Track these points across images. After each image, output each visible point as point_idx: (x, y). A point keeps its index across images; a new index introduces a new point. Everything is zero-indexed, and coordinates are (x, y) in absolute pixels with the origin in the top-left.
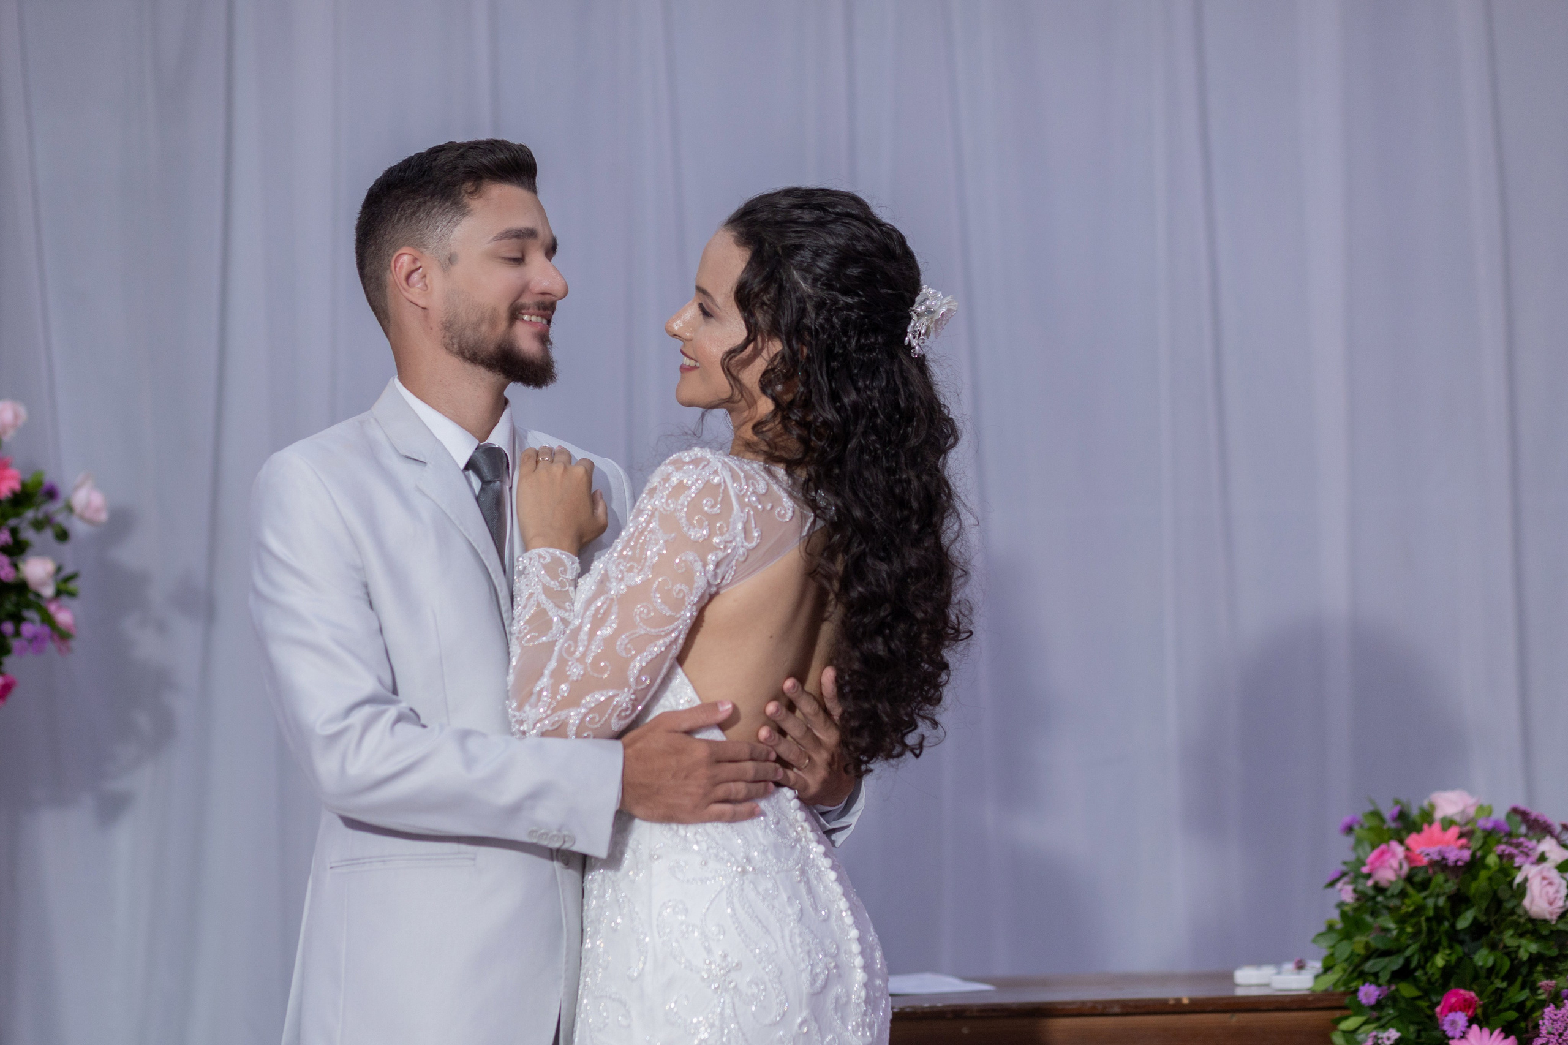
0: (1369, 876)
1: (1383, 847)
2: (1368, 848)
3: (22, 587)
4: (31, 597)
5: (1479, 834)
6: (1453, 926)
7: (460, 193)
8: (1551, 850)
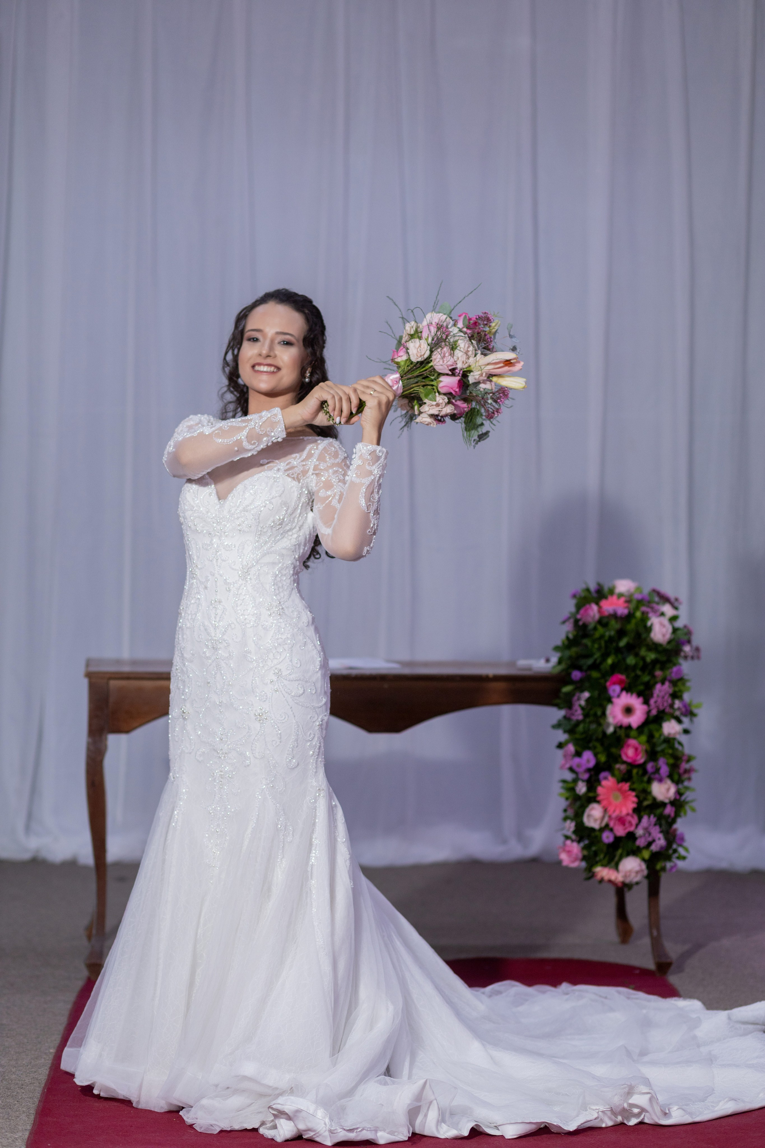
0: (580, 619)
1: (589, 606)
2: (581, 606)
5: (635, 601)
6: (618, 645)
8: (667, 609)
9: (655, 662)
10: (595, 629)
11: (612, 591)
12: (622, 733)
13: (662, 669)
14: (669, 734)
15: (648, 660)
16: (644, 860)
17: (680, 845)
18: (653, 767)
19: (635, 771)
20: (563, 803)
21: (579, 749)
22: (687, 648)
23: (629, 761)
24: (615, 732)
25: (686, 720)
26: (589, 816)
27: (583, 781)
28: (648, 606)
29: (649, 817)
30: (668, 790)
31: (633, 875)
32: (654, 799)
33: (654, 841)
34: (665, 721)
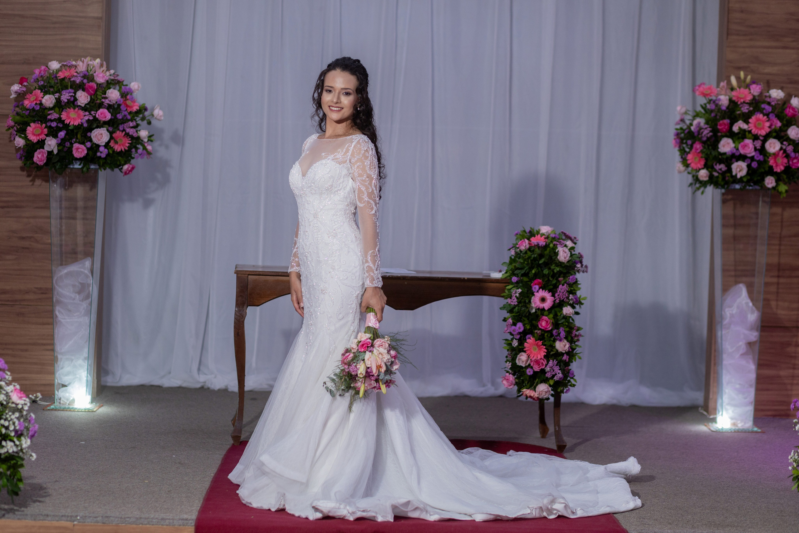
0: (518, 248)
1: (523, 240)
2: (519, 240)
3: (138, 138)
4: (140, 141)
5: (550, 238)
6: (538, 262)
8: (569, 244)
9: (560, 273)
10: (526, 253)
11: (538, 232)
12: (539, 313)
13: (564, 277)
14: (567, 314)
15: (555, 271)
16: (550, 386)
17: (572, 378)
18: (556, 332)
19: (546, 334)
20: (506, 353)
21: (515, 322)
22: (579, 265)
23: (543, 328)
24: (536, 312)
25: (577, 307)
26: (519, 359)
27: (516, 339)
28: (558, 242)
29: (553, 361)
30: (565, 346)
31: (544, 394)
32: (557, 351)
33: (556, 374)
34: (564, 307)
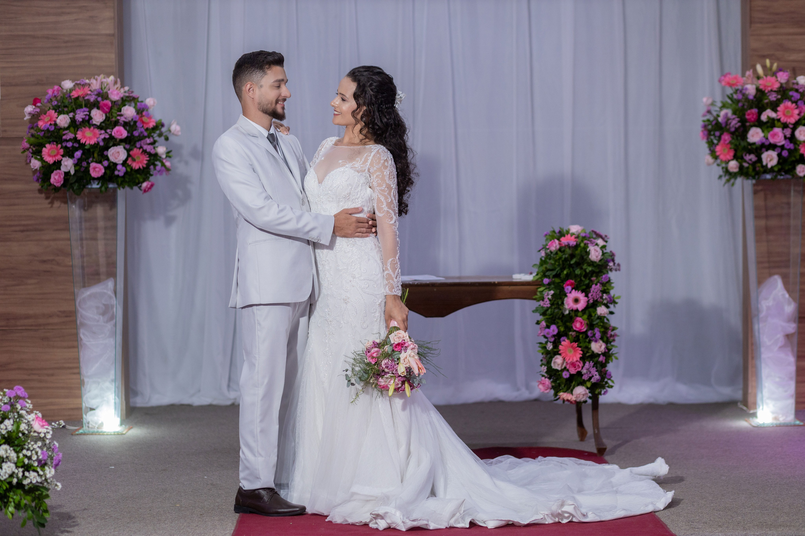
0: (548, 249)
1: (553, 241)
2: (549, 241)
3: (156, 155)
4: (158, 158)
5: (580, 238)
6: (570, 263)
7: (265, 68)
8: (600, 242)
9: (592, 272)
10: (556, 253)
11: (568, 232)
12: (573, 314)
13: (597, 277)
14: (601, 314)
15: (588, 271)
16: (587, 388)
17: (610, 379)
18: (591, 333)
19: (581, 336)
20: (541, 357)
21: (549, 324)
22: (611, 264)
23: (577, 330)
24: (569, 313)
25: (612, 306)
26: (555, 363)
27: (550, 342)
28: (589, 241)
29: (590, 363)
30: (601, 347)
31: (581, 396)
32: (593, 352)
33: (593, 376)
34: (599, 306)
